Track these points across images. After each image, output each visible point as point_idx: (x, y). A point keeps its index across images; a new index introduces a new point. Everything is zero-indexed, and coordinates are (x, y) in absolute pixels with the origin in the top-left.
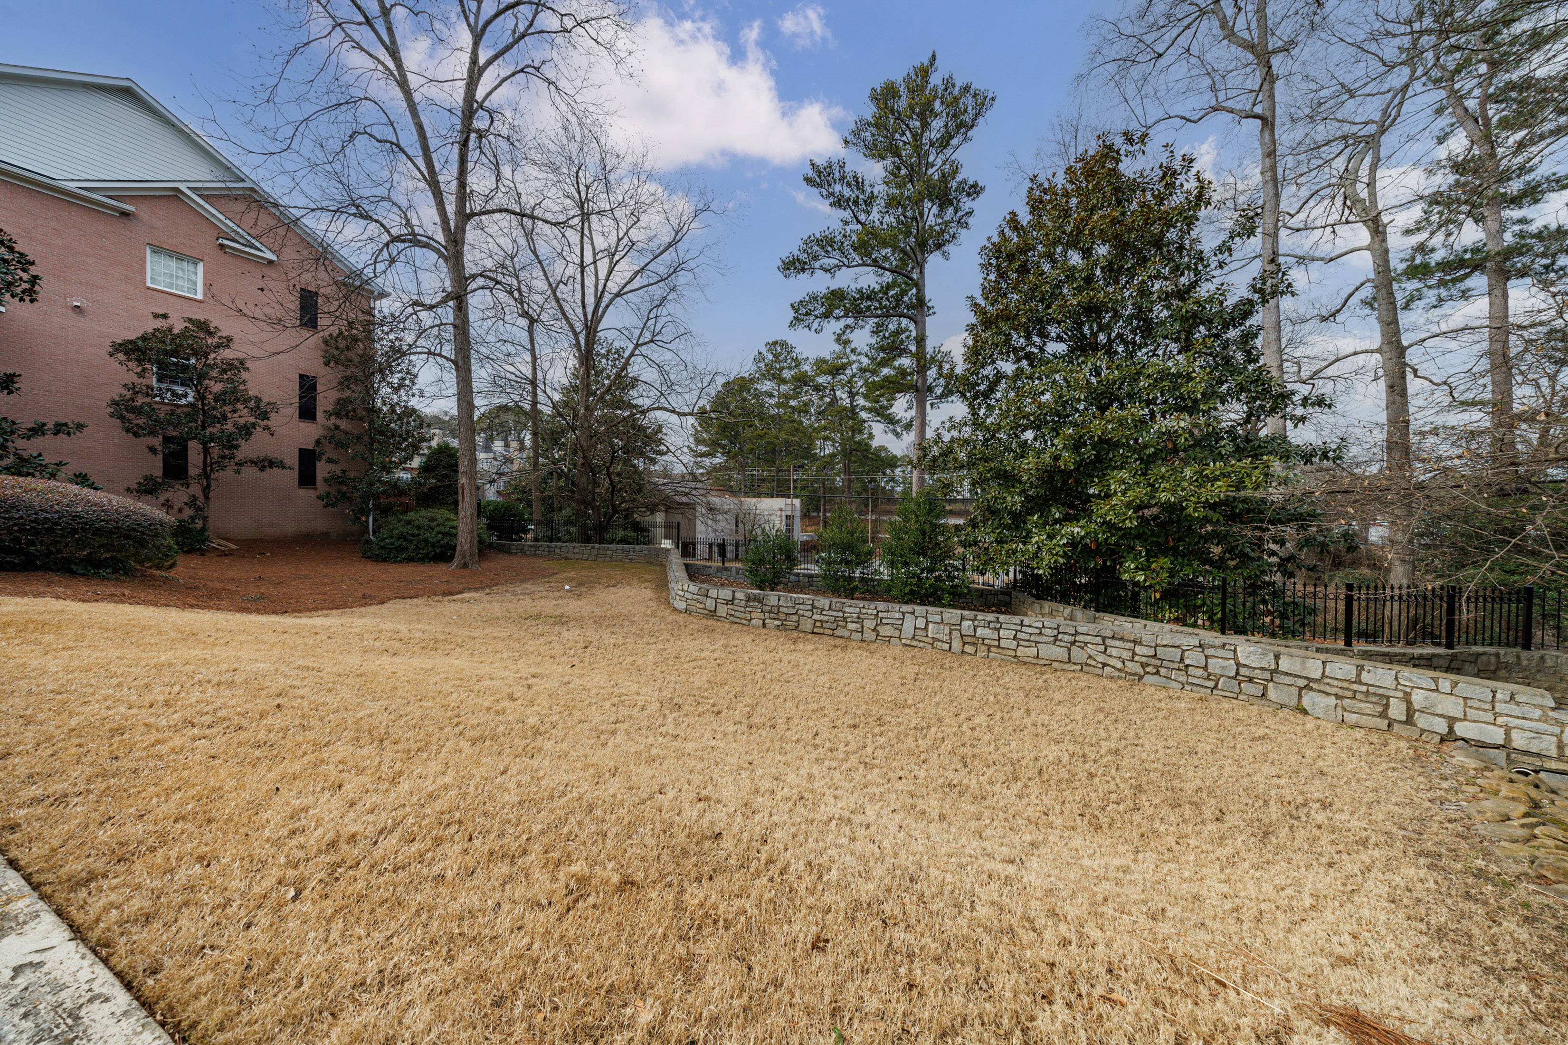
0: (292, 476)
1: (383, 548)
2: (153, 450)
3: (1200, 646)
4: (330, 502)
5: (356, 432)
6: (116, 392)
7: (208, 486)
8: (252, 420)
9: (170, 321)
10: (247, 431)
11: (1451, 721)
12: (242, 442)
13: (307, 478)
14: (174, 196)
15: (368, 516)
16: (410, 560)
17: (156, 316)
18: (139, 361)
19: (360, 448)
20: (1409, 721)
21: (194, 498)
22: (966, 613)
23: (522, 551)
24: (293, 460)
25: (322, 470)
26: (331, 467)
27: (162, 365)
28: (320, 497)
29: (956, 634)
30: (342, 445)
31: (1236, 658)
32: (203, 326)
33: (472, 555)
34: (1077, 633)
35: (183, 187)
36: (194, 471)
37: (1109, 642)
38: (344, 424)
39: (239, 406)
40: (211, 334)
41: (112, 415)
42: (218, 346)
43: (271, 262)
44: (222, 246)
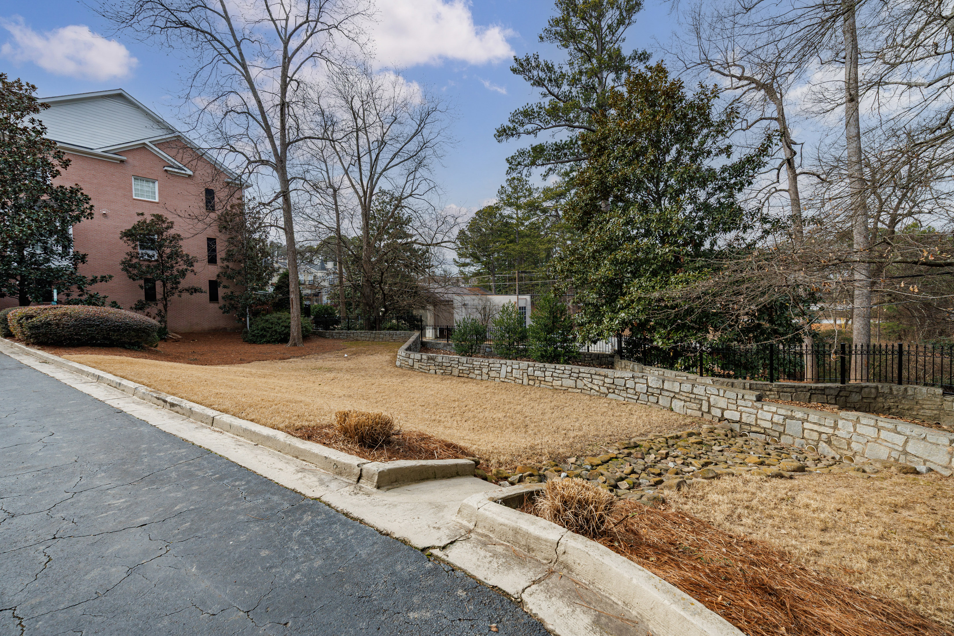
0: (206, 296)
1: (254, 336)
2: (141, 287)
3: (633, 377)
4: (225, 310)
5: (238, 269)
6: (123, 256)
7: (166, 304)
8: (185, 267)
9: (145, 216)
10: (183, 274)
11: (723, 410)
12: (181, 280)
13: (214, 297)
14: (143, 147)
15: (246, 318)
16: (268, 342)
17: (139, 214)
18: (133, 240)
19: (240, 278)
20: (709, 412)
21: (160, 311)
22: (530, 363)
23: (332, 336)
24: (206, 287)
25: (221, 292)
26: (225, 290)
27: (141, 241)
28: (221, 308)
29: (525, 374)
30: (230, 277)
31: (647, 383)
32: (159, 217)
33: (299, 339)
34: (580, 372)
35: (147, 142)
36: (159, 296)
37: (593, 376)
38: (231, 265)
39: (179, 260)
40: (164, 222)
41: (123, 270)
42: (167, 228)
43: (190, 176)
44: (166, 171)
